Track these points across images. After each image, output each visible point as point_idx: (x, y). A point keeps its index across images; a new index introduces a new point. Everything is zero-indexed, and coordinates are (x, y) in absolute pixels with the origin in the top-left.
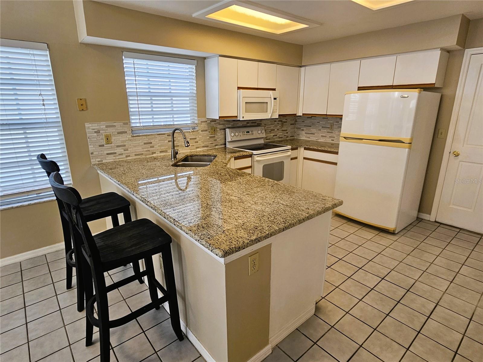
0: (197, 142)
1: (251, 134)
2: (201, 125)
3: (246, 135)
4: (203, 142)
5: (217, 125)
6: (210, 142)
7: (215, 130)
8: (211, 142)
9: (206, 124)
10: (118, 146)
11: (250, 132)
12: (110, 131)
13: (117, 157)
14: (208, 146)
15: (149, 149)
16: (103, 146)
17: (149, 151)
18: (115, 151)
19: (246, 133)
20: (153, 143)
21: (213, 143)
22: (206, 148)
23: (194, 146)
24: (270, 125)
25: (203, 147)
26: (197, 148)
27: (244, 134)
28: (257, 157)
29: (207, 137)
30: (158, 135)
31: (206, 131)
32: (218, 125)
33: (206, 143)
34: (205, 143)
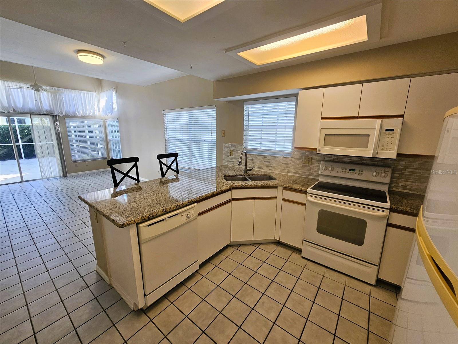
0: (289, 167)
1: (358, 174)
2: (294, 154)
3: (344, 172)
4: (295, 169)
5: (313, 155)
6: (302, 171)
7: (309, 160)
8: (304, 171)
9: (300, 153)
10: (235, 158)
11: (357, 171)
12: (233, 148)
13: (234, 164)
14: (299, 174)
15: (251, 164)
16: (229, 156)
17: (251, 165)
18: (234, 161)
19: (348, 171)
20: (254, 160)
21: (306, 172)
22: (297, 175)
23: (285, 170)
24: (418, 169)
25: (294, 173)
26: (288, 172)
27: (344, 170)
28: (310, 196)
29: (299, 165)
30: (258, 155)
31: (299, 159)
32: (315, 155)
33: (298, 170)
34: (296, 170)
